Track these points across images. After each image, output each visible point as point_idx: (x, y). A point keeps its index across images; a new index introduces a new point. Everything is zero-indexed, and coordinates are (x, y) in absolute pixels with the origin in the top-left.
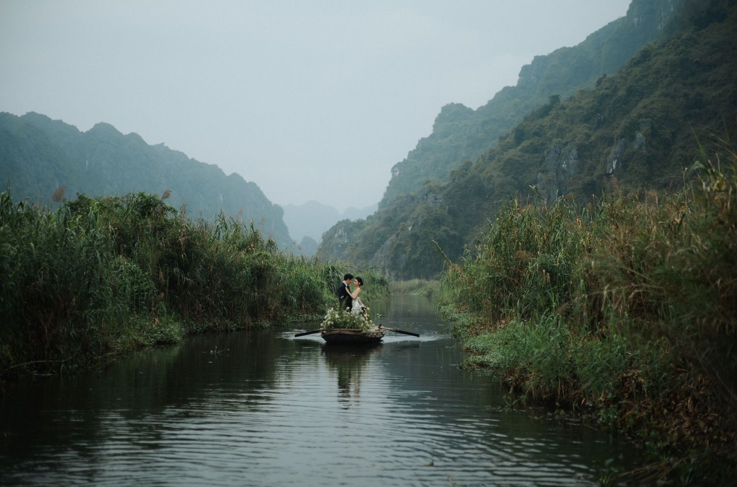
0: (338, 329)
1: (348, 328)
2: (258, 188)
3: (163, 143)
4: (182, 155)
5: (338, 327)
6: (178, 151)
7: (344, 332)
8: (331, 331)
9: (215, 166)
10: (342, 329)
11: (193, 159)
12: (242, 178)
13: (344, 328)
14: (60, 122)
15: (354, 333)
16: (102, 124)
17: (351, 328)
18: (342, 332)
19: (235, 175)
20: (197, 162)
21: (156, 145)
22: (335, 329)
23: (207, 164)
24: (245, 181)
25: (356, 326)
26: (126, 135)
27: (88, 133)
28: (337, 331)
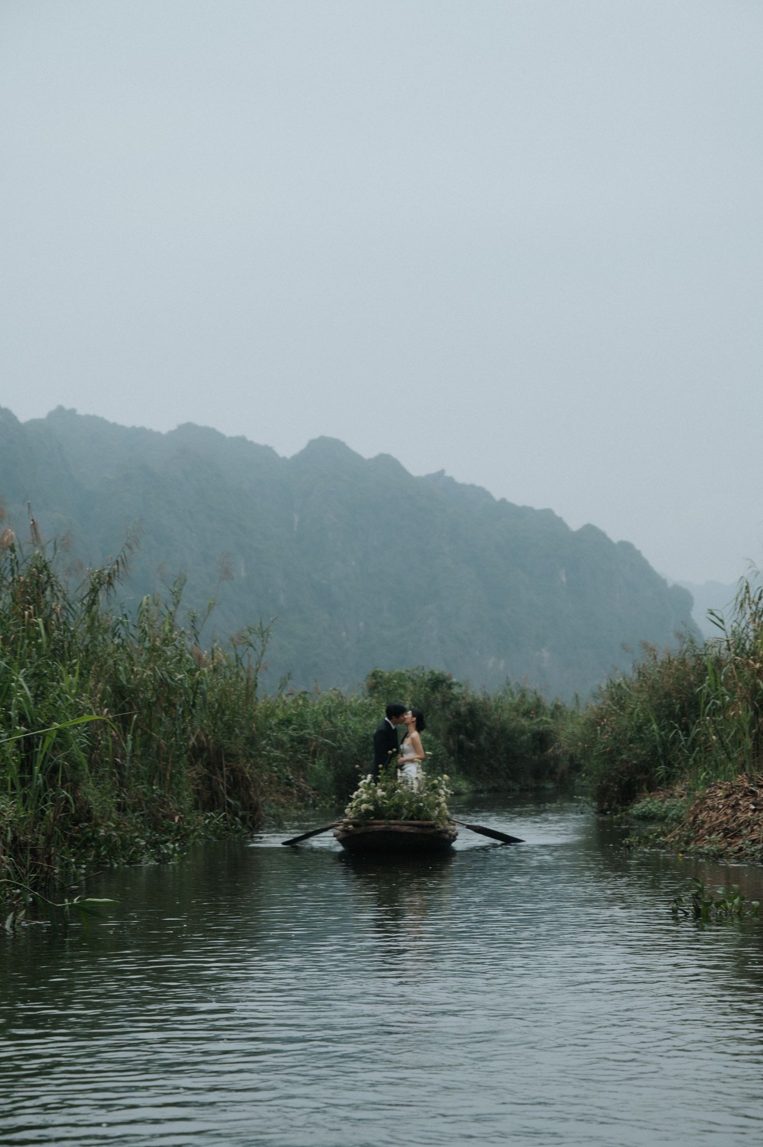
0: (383, 821)
1: (406, 819)
2: (638, 553)
3: (443, 471)
4: (482, 493)
5: (383, 818)
6: (473, 486)
7: (397, 827)
8: (368, 824)
9: (548, 513)
10: (392, 821)
11: (503, 501)
12: (603, 535)
13: (396, 818)
14: (242, 440)
15: (420, 830)
16: (323, 440)
17: (412, 819)
18: (393, 827)
19: (589, 529)
20: (513, 506)
21: (428, 476)
22: (377, 821)
23: (531, 510)
24: (609, 541)
25: (422, 816)
26: (370, 460)
27: (295, 458)
28: (380, 825)
